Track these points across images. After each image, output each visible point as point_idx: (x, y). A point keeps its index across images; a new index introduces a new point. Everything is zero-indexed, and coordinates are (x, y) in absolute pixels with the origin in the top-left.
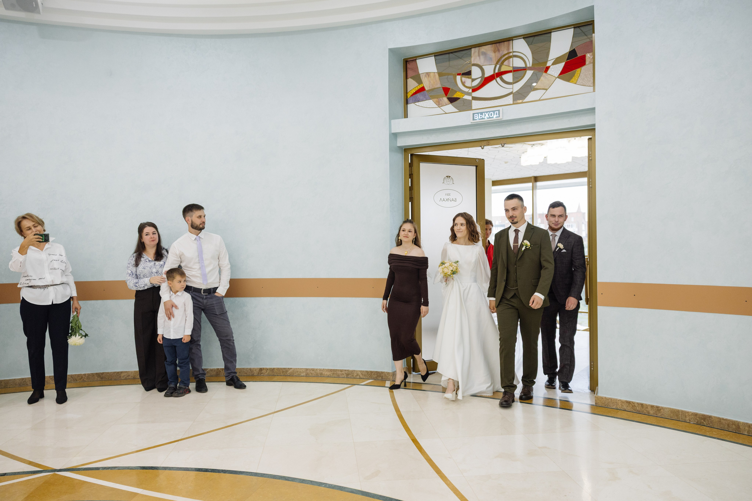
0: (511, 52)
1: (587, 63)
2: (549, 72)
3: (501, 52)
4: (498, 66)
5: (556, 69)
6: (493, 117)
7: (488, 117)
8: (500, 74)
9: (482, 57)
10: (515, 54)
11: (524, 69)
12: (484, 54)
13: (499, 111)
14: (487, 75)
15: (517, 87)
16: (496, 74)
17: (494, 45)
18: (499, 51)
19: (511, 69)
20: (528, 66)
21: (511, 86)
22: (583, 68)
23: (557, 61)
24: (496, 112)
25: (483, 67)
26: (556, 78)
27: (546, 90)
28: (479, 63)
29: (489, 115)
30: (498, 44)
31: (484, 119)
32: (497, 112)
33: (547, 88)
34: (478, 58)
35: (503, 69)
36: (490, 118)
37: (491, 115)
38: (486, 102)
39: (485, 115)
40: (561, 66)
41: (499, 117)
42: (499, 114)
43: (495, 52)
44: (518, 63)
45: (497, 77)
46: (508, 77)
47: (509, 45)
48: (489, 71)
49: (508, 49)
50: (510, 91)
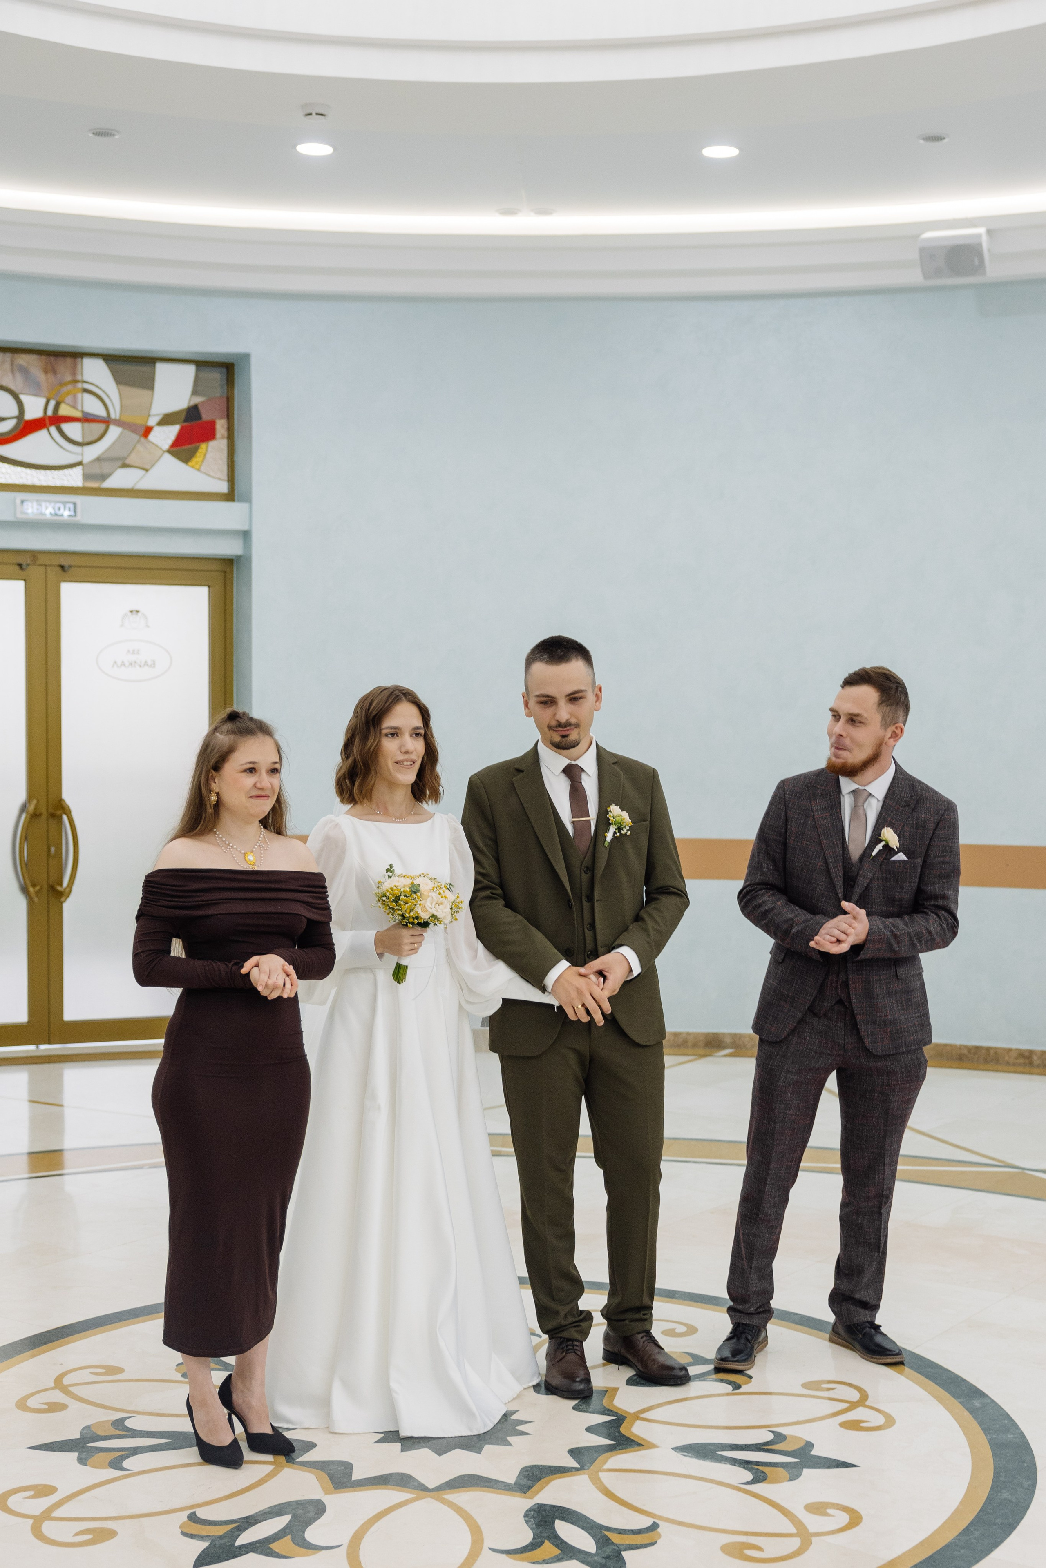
0: (78, 381)
1: (218, 435)
2: (152, 437)
3: (59, 376)
4: (52, 403)
5: (166, 435)
6: (62, 515)
7: (53, 512)
8: (57, 420)
9: (19, 376)
10: (86, 386)
11: (107, 422)
12: (25, 371)
13: (75, 504)
14: (30, 415)
15: (91, 453)
16: (50, 418)
17: (44, 358)
18: (54, 372)
19: (78, 415)
20: (113, 416)
21: (77, 449)
22: (212, 443)
23: (167, 420)
24: (68, 505)
25: (23, 397)
26: (164, 452)
27: (147, 470)
28: (12, 386)
29: (54, 509)
30: (52, 358)
31: (45, 515)
32: (72, 506)
33: (146, 467)
34: (10, 375)
35: (64, 411)
36: (56, 515)
37: (59, 509)
38: (28, 471)
39: (47, 508)
40: (172, 432)
41: (75, 515)
42: (75, 511)
43: (46, 372)
44: (92, 406)
45: (51, 424)
46: (73, 430)
47: (75, 364)
48: (34, 408)
49: (74, 373)
50: (77, 459)
